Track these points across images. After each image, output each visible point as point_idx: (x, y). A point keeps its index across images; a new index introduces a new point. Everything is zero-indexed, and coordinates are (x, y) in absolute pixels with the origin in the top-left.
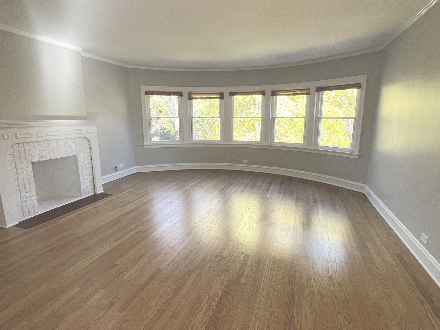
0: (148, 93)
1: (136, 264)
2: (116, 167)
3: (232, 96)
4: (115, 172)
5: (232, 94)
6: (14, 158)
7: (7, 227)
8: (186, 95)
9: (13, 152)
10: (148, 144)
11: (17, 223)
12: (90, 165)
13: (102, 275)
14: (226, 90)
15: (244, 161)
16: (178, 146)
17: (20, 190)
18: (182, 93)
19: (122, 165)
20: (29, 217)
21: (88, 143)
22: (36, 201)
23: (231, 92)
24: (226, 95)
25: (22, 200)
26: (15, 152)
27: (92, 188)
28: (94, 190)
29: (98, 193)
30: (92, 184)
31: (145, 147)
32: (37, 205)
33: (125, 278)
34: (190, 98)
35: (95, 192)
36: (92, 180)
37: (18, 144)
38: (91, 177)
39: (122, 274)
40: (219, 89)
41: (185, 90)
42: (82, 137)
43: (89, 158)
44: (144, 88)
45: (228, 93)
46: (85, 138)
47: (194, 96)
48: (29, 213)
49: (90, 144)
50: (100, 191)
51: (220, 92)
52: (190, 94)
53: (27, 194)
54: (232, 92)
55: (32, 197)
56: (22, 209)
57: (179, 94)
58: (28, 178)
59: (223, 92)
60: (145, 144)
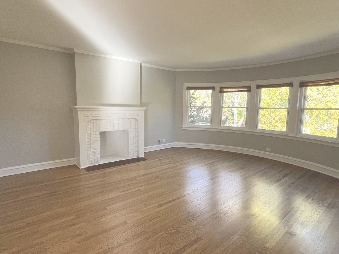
0: (189, 89)
1: (117, 213)
2: (159, 141)
3: (259, 89)
4: (158, 145)
5: (259, 87)
6: (90, 128)
7: (81, 168)
8: (218, 89)
9: (90, 125)
10: (185, 126)
11: (86, 167)
12: (137, 138)
13: (92, 213)
14: (253, 84)
15: (267, 149)
16: (209, 130)
17: (91, 147)
18: (215, 87)
19: (164, 140)
20: (94, 165)
21: (137, 122)
22: (100, 155)
23: (258, 85)
24: (253, 88)
25: (92, 154)
26: (91, 124)
27: (137, 153)
28: (137, 154)
29: (140, 157)
30: (137, 150)
31: (183, 129)
32: (100, 158)
33: (102, 220)
34: (221, 91)
35: (138, 156)
36: (137, 148)
37: (93, 120)
38: (137, 145)
39: (104, 216)
40: (247, 83)
41: (217, 86)
42: (133, 118)
43: (137, 133)
44: (186, 85)
45: (256, 86)
46: (135, 119)
47: (225, 90)
48: (94, 163)
49: (138, 123)
50: (142, 156)
51: (248, 86)
52: (221, 88)
53: (94, 150)
54: (260, 85)
55: (97, 153)
56: (91, 159)
57: (213, 89)
58: (96, 141)
59: (250, 86)
60: (183, 126)
